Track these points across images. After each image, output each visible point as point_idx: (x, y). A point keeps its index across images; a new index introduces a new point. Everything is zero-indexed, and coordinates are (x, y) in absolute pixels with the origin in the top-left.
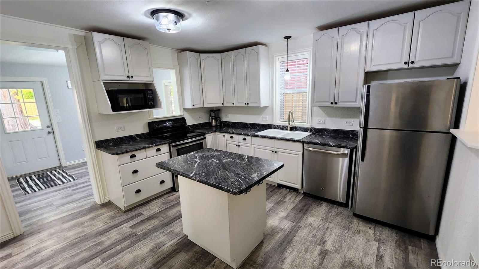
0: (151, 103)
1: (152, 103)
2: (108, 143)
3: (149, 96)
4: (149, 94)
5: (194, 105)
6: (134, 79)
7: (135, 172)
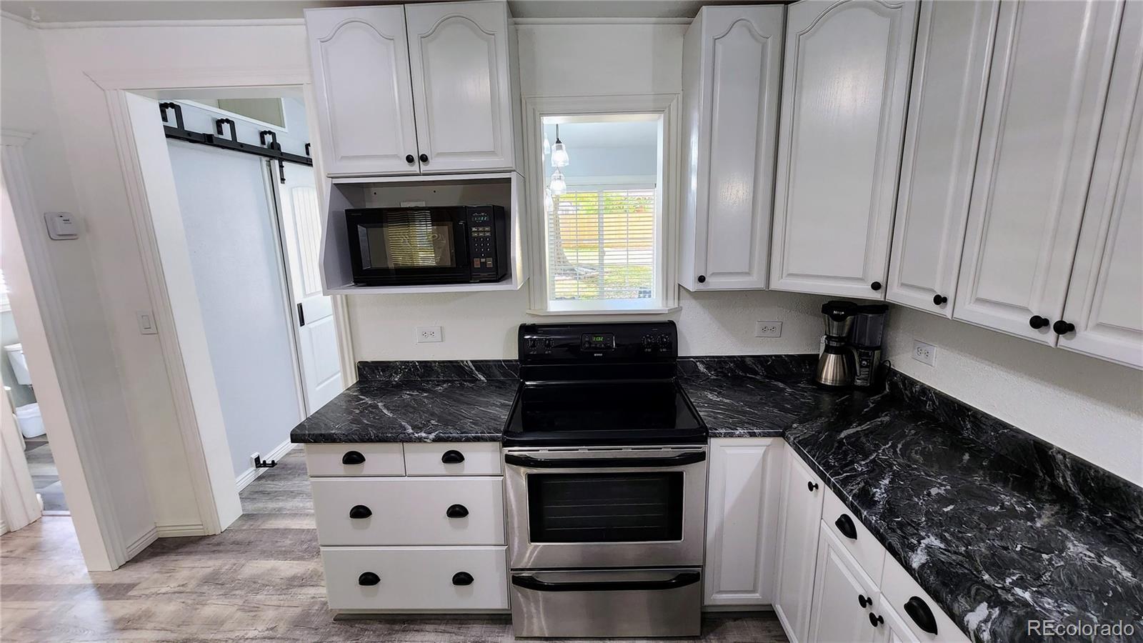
0: (483, 260)
1: (485, 263)
2: (388, 374)
3: (478, 232)
4: (477, 225)
5: (702, 279)
6: (433, 165)
7: (361, 512)
